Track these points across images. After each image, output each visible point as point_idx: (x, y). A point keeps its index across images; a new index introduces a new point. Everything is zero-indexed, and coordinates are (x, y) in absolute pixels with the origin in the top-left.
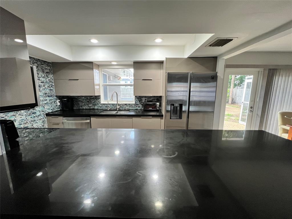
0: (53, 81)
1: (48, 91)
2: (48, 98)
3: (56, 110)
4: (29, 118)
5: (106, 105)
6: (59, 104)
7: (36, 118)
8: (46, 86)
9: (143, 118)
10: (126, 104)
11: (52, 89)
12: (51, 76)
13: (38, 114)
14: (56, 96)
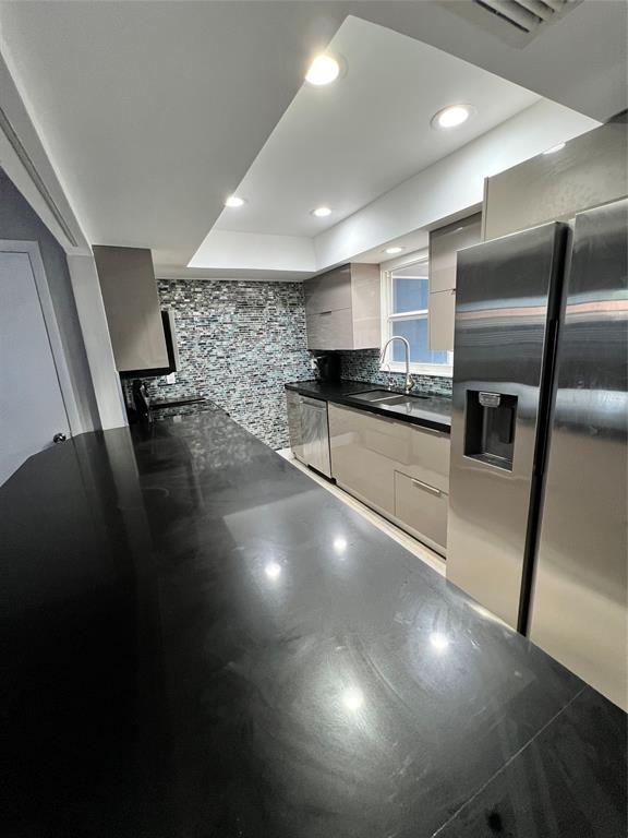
0: (304, 320)
1: (291, 341)
2: (291, 356)
3: (308, 378)
4: (255, 389)
5: (389, 376)
6: (314, 366)
7: (267, 391)
8: (289, 332)
9: (418, 429)
10: (432, 377)
11: (300, 335)
12: (300, 310)
13: (270, 382)
14: (309, 350)
